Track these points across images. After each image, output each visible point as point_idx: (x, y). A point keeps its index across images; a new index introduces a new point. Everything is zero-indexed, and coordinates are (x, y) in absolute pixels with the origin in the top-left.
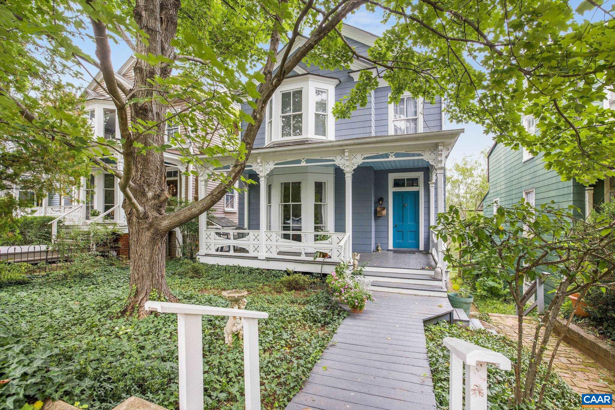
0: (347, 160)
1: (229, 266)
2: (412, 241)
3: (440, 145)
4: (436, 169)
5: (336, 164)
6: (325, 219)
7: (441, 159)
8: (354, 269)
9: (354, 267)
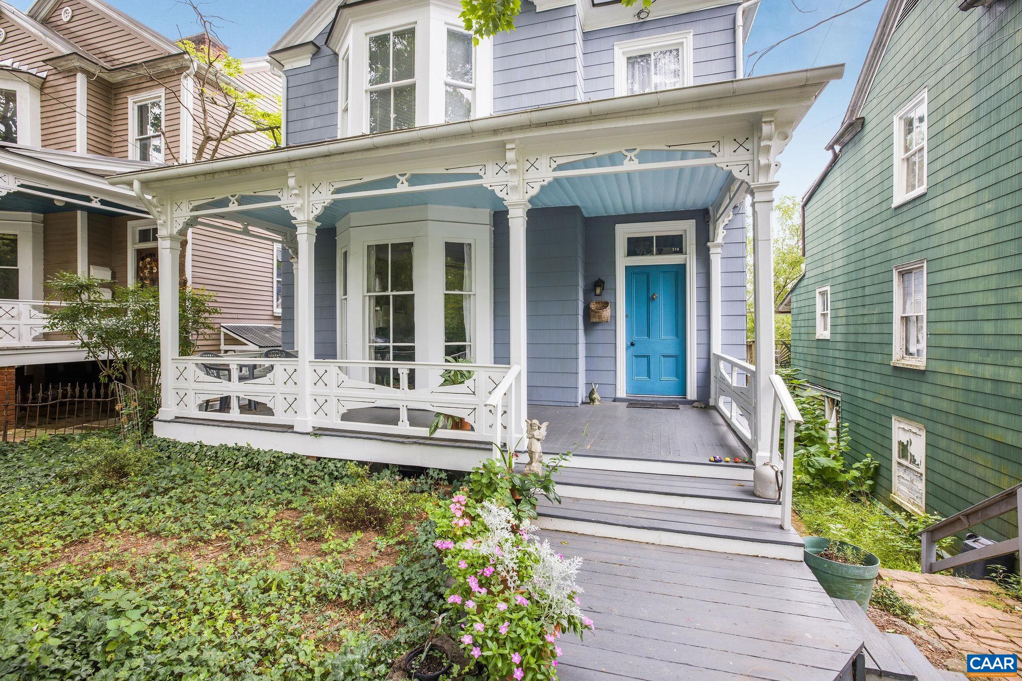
0: (513, 171)
1: (227, 448)
2: (670, 379)
3: (765, 122)
4: (752, 190)
5: (484, 185)
6: (470, 330)
7: (766, 162)
8: (530, 463)
9: (531, 458)
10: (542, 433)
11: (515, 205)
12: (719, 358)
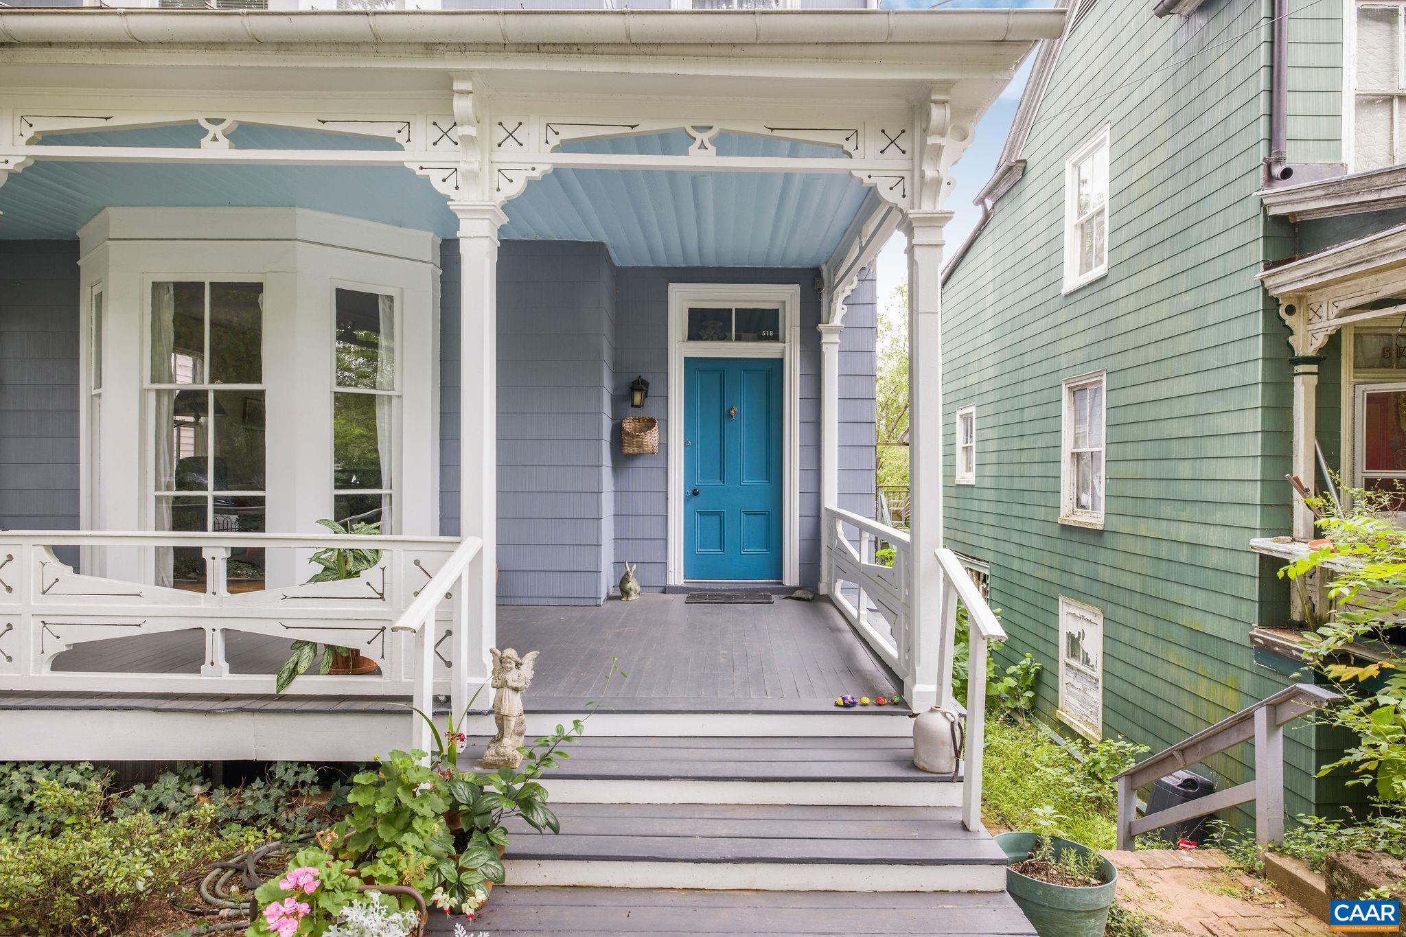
0: (469, 141)
2: (755, 551)
3: (935, 102)
4: (910, 224)
5: (408, 165)
6: (390, 464)
7: (935, 174)
8: (497, 739)
9: (501, 728)
10: (524, 673)
11: (475, 211)
12: (835, 516)
